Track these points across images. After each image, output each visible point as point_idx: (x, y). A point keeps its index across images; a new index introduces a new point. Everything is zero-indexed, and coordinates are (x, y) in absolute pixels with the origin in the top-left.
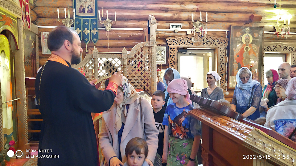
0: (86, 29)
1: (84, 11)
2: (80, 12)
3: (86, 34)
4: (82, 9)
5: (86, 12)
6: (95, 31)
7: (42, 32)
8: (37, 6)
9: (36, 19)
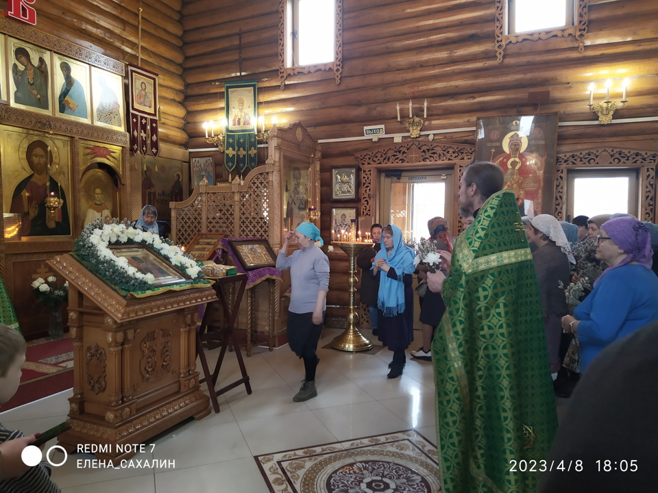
1: (239, 124)
4: (236, 120)
5: (242, 124)
8: (188, 123)
9: (186, 140)
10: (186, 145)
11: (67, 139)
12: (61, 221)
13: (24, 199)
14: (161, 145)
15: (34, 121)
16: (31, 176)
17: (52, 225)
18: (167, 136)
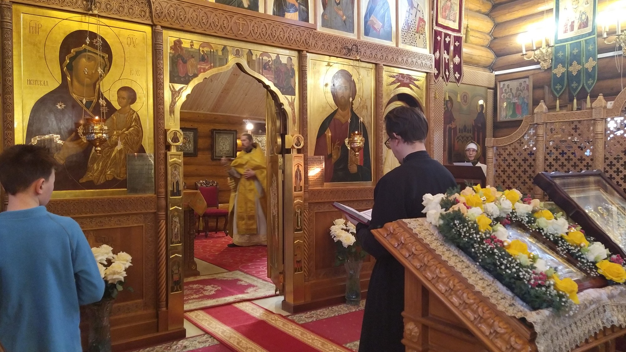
0: (575, 63)
1: (572, 29)
2: (565, 32)
3: (574, 74)
4: (570, 24)
5: (576, 28)
6: (590, 64)
7: (500, 82)
8: (495, 38)
9: (492, 60)
10: (491, 68)
11: (371, 66)
12: (362, 165)
13: (328, 140)
14: (465, 69)
15: (339, 46)
16: (335, 112)
17: (353, 169)
18: (470, 57)
